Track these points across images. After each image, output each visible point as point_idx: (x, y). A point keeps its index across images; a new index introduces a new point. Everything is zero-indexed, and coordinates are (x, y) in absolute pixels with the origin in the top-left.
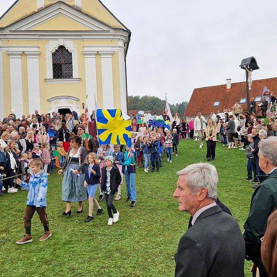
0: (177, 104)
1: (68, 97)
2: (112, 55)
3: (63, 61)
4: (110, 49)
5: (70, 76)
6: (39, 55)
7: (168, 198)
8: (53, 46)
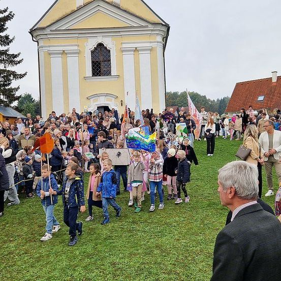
0: (218, 100)
1: (107, 95)
2: (151, 50)
3: (101, 58)
4: (148, 45)
5: (108, 73)
6: (78, 53)
7: (209, 197)
8: (92, 44)
